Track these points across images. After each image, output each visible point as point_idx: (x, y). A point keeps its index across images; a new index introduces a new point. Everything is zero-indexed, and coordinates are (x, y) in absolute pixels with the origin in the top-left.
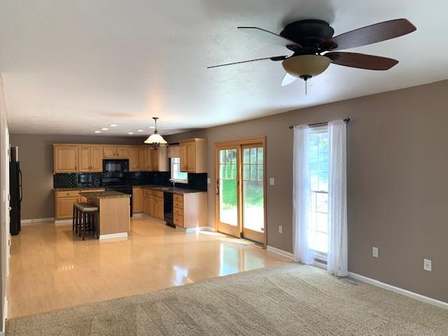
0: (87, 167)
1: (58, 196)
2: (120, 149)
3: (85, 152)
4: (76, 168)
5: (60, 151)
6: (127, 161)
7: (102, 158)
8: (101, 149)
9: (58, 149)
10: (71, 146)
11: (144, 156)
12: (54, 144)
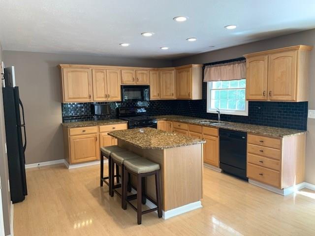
0: (103, 96)
1: (71, 134)
2: (139, 72)
3: (100, 76)
4: (90, 97)
5: (70, 74)
6: (148, 87)
7: (120, 84)
8: (119, 72)
9: (68, 72)
10: (82, 68)
11: (166, 82)
12: (61, 65)
